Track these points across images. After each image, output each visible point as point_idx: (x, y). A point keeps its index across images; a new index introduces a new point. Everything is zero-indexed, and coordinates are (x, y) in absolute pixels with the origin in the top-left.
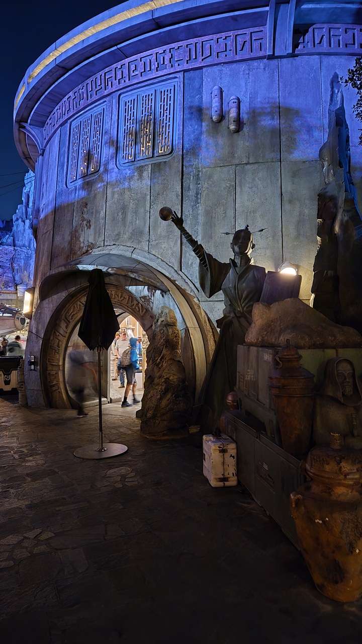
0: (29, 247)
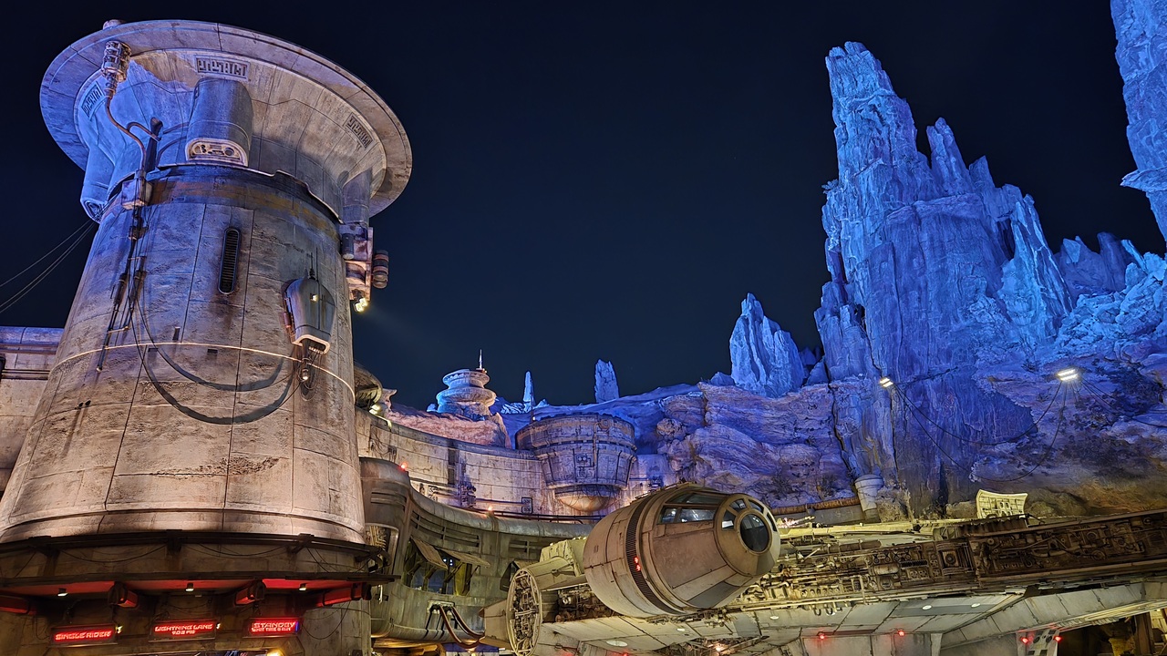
0: (864, 369)
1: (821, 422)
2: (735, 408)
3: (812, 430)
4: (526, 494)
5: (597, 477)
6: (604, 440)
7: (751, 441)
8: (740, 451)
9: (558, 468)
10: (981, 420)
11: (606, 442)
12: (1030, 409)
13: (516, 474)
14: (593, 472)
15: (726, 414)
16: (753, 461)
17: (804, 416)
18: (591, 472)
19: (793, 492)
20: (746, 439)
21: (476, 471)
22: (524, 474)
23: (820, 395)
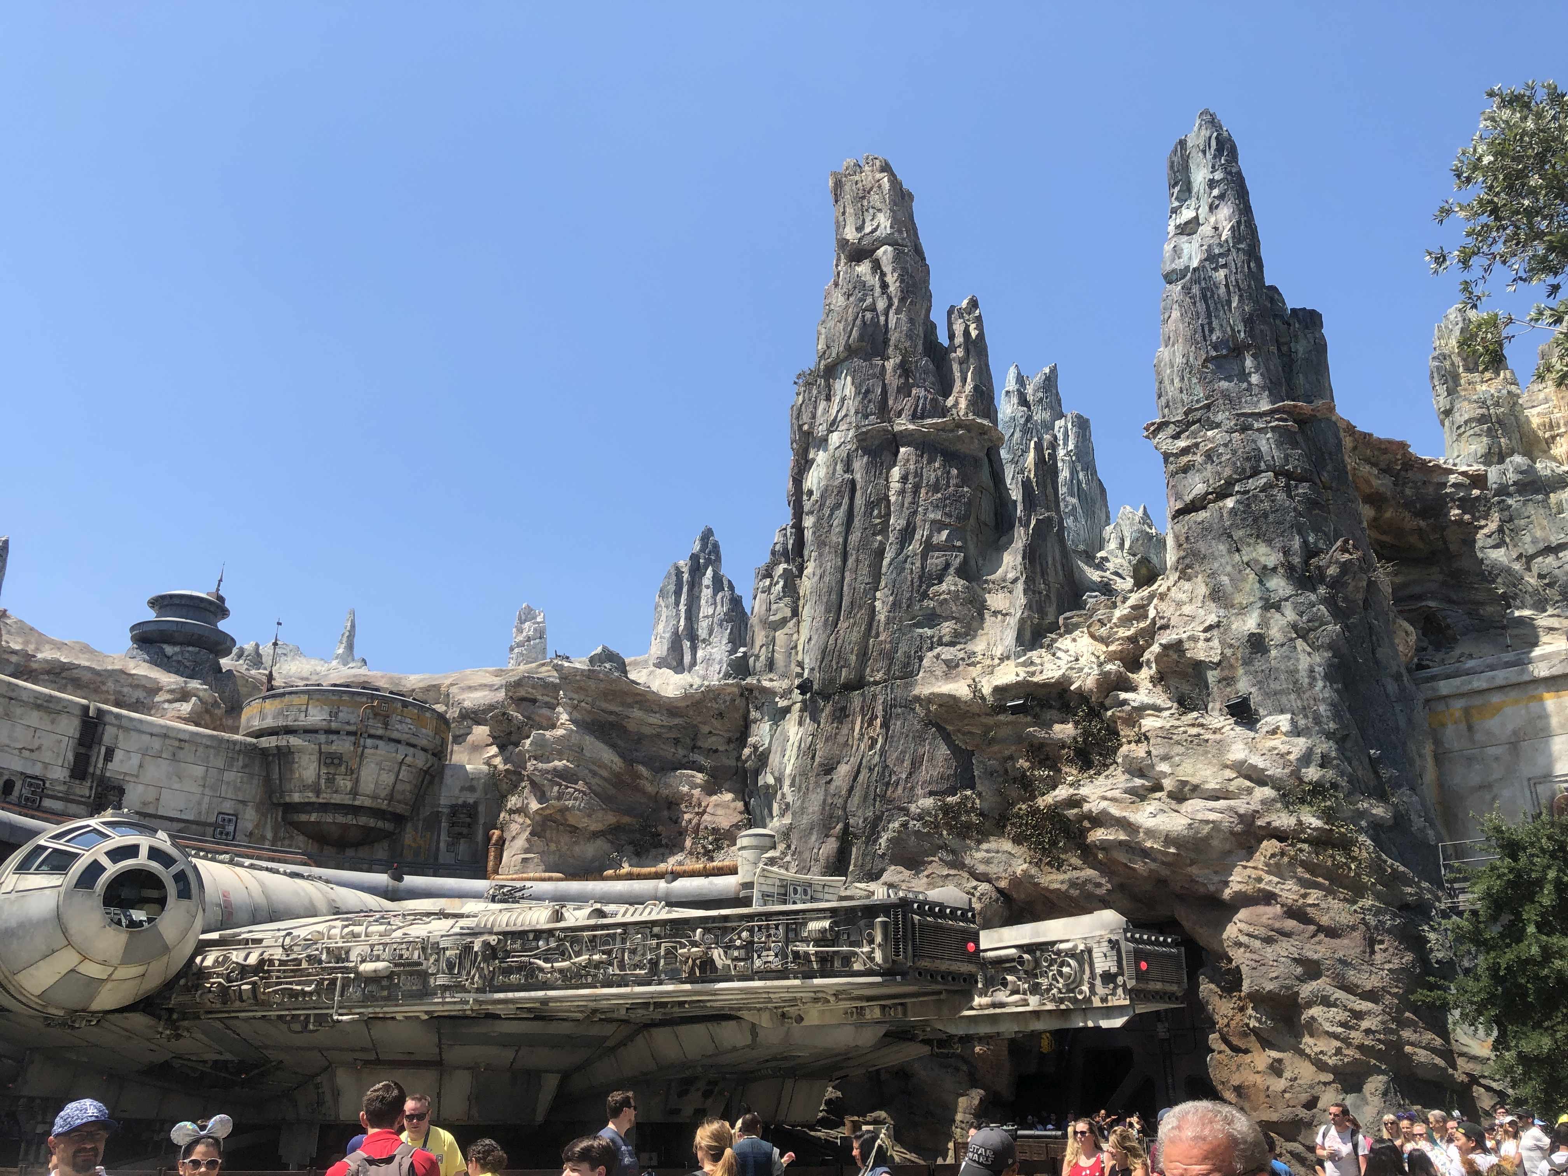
1: (729, 741)
2: (604, 705)
3: (716, 751)
4: (228, 807)
5: (354, 793)
6: (380, 732)
7: (617, 759)
8: (595, 774)
9: (292, 771)
10: (907, 764)
11: (380, 738)
12: (972, 753)
13: (213, 772)
14: (349, 785)
15: (589, 712)
16: (612, 791)
17: (705, 729)
18: (344, 783)
19: (661, 846)
20: (608, 756)
21: (135, 759)
22: (229, 776)
23: (728, 698)
